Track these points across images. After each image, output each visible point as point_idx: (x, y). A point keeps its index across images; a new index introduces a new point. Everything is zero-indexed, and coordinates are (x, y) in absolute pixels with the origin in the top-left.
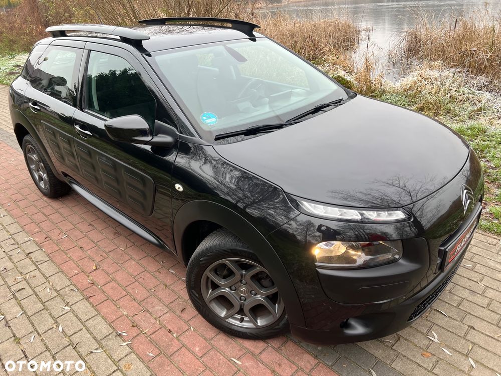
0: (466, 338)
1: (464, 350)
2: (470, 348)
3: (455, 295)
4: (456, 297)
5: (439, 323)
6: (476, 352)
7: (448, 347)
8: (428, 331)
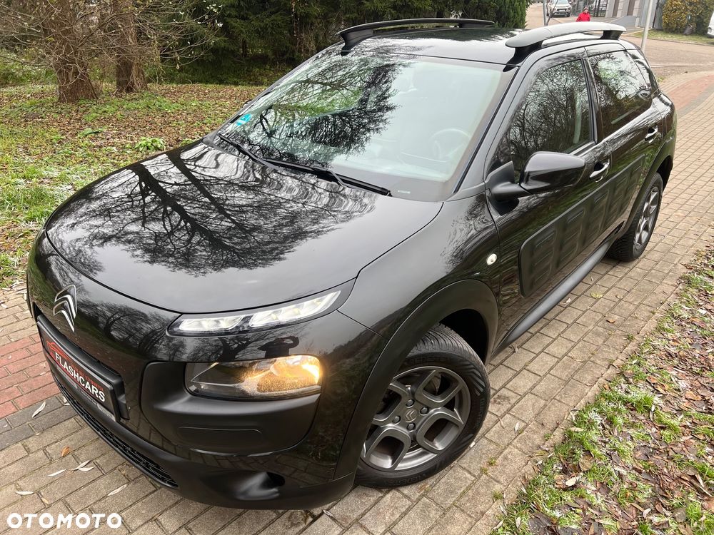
0: (61, 502)
1: (46, 492)
2: (44, 500)
3: (145, 523)
4: (139, 522)
5: (102, 480)
6: (35, 504)
7: (61, 477)
8: (98, 466)
